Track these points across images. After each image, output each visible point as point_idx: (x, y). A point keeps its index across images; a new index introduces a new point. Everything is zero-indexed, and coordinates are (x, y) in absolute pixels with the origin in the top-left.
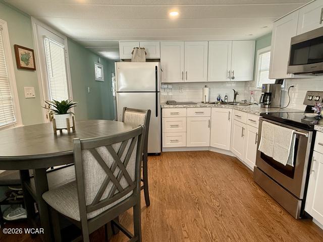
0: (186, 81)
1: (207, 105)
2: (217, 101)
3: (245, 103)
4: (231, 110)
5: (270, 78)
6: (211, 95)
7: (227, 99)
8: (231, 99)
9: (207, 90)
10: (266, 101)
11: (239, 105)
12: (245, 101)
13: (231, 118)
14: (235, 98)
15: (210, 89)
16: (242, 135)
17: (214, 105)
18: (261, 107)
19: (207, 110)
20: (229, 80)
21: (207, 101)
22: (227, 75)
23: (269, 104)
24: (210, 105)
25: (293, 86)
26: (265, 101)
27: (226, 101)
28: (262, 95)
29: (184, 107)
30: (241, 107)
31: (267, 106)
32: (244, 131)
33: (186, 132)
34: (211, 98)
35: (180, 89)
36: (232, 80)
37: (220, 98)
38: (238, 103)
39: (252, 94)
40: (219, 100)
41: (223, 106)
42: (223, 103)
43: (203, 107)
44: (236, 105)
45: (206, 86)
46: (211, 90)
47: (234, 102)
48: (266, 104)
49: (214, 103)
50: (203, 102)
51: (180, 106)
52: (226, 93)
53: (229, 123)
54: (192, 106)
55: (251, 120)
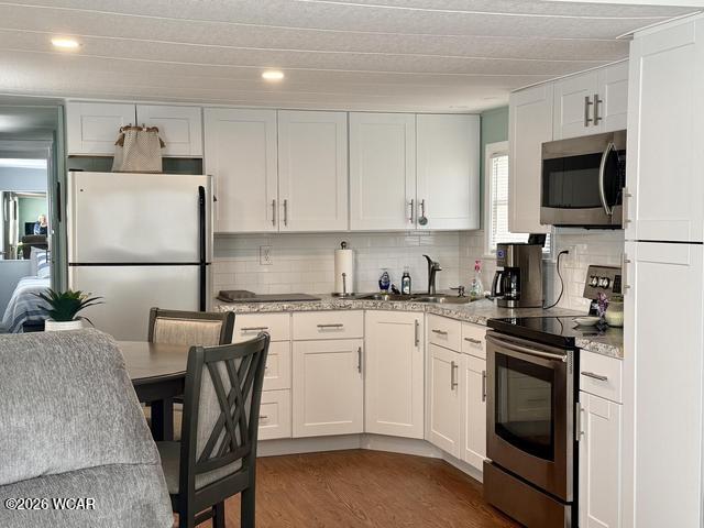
0: (283, 229)
1: (349, 302)
2: (378, 290)
3: (461, 296)
4: (420, 317)
5: (512, 229)
6: (360, 273)
7: (409, 283)
8: (421, 284)
9: (347, 256)
10: (510, 290)
11: (445, 302)
12: (461, 289)
13: (421, 339)
14: (432, 281)
15: (356, 252)
16: (453, 384)
17: (371, 303)
18: (499, 306)
19: (350, 319)
20: (410, 227)
21: (349, 290)
22: (406, 212)
23: (517, 298)
24: (360, 303)
25: (567, 252)
26: (506, 289)
27: (406, 290)
28: (499, 272)
29: (284, 311)
30: (448, 306)
31: (512, 303)
32: (458, 372)
33: (291, 389)
34: (360, 279)
35: (262, 252)
36: (420, 227)
37: (387, 281)
38: (441, 295)
39: (477, 268)
40: (386, 287)
41: (399, 304)
42: (397, 295)
43: (340, 309)
44: (435, 301)
45: (344, 245)
46: (360, 256)
47: (428, 294)
48: (511, 298)
49: (370, 297)
50: (336, 295)
51: (272, 306)
52: (406, 265)
53: (418, 354)
54: (306, 306)
55: (471, 340)
